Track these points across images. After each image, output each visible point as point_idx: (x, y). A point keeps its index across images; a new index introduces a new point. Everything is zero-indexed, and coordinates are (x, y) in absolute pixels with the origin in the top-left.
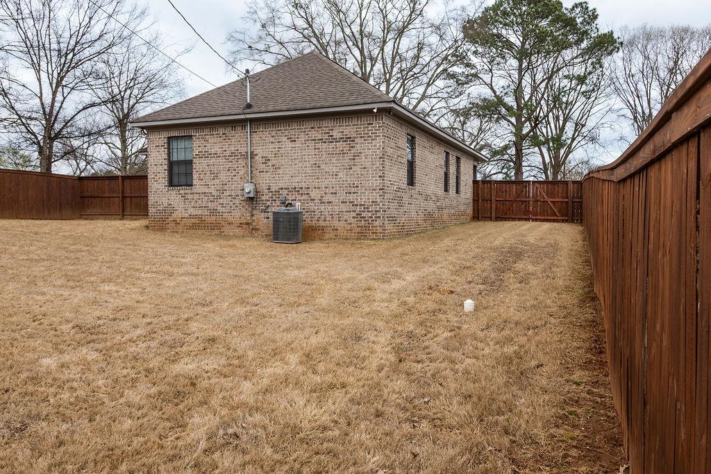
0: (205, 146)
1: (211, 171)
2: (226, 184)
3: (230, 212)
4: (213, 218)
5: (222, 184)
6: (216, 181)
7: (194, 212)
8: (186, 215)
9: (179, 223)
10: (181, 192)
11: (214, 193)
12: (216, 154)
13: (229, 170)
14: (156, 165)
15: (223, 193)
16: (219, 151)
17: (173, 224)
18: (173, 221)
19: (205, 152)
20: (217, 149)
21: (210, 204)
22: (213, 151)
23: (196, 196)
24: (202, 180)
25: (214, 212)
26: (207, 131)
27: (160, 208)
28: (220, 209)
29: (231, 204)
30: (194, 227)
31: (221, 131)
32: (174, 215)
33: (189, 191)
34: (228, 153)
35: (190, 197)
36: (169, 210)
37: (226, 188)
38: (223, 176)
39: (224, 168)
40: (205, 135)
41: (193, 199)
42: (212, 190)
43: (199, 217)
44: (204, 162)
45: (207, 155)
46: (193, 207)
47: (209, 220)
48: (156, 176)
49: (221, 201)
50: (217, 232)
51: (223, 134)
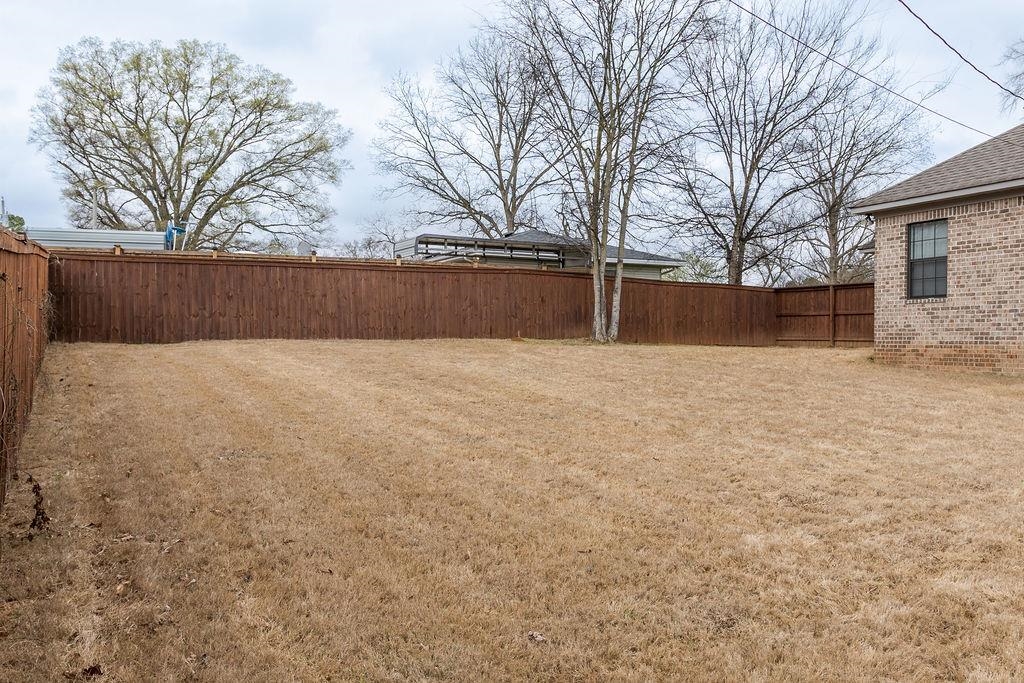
0: (970, 234)
1: (978, 272)
2: (1006, 293)
3: (1012, 338)
4: (981, 348)
5: (999, 293)
6: (989, 288)
7: (948, 337)
8: (935, 343)
9: (922, 355)
10: (927, 306)
11: (985, 307)
12: (988, 244)
13: (1011, 270)
14: (888, 267)
15: (1000, 307)
16: (994, 239)
17: (913, 356)
18: (913, 351)
19: (969, 242)
20: (991, 236)
21: (976, 326)
22: (983, 240)
23: (951, 313)
24: (963, 286)
25: (982, 338)
26: (973, 210)
27: (893, 331)
28: (994, 332)
29: (1015, 324)
30: (947, 361)
31: (999, 207)
32: (915, 342)
33: (940, 306)
34: (1011, 241)
35: (940, 313)
36: (905, 337)
37: (1006, 297)
38: (1001, 280)
39: (1003, 266)
40: (970, 215)
41: (947, 317)
42: (981, 303)
43: (958, 346)
44: (968, 258)
45: (971, 247)
46: (947, 330)
47: (973, 350)
48: (887, 283)
49: (996, 320)
50: (987, 369)
51: (1002, 212)
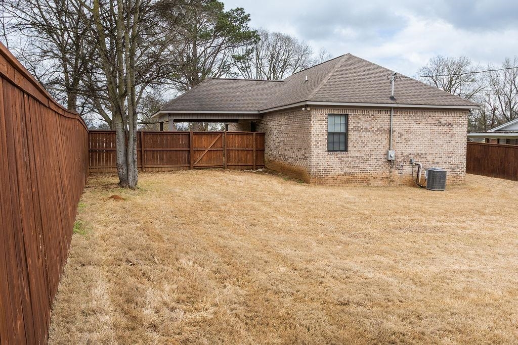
0: (358, 123)
1: (362, 141)
2: (373, 151)
3: (375, 170)
4: (363, 175)
5: (370, 151)
6: (366, 149)
7: (348, 170)
8: (342, 173)
9: (336, 179)
10: (338, 156)
11: (365, 157)
12: (367, 129)
13: (375, 141)
14: (318, 135)
15: (370, 157)
16: (369, 127)
17: (331, 180)
18: (332, 178)
19: (358, 127)
20: (367, 125)
21: (360, 165)
22: (364, 127)
23: (350, 159)
24: (355, 147)
25: (363, 170)
26: (360, 112)
27: (321, 168)
28: (368, 168)
29: (376, 164)
30: (348, 182)
31: (371, 113)
32: (332, 173)
33: (345, 156)
34: (375, 129)
35: (345, 159)
36: (328, 170)
37: (373, 153)
38: (371, 145)
39: (372, 139)
40: (359, 115)
41: (348, 161)
42: (363, 154)
43: (353, 174)
44: (357, 134)
45: (359, 129)
46: (348, 167)
47: (359, 176)
48: (318, 143)
49: (369, 162)
50: (365, 184)
51: (372, 115)
